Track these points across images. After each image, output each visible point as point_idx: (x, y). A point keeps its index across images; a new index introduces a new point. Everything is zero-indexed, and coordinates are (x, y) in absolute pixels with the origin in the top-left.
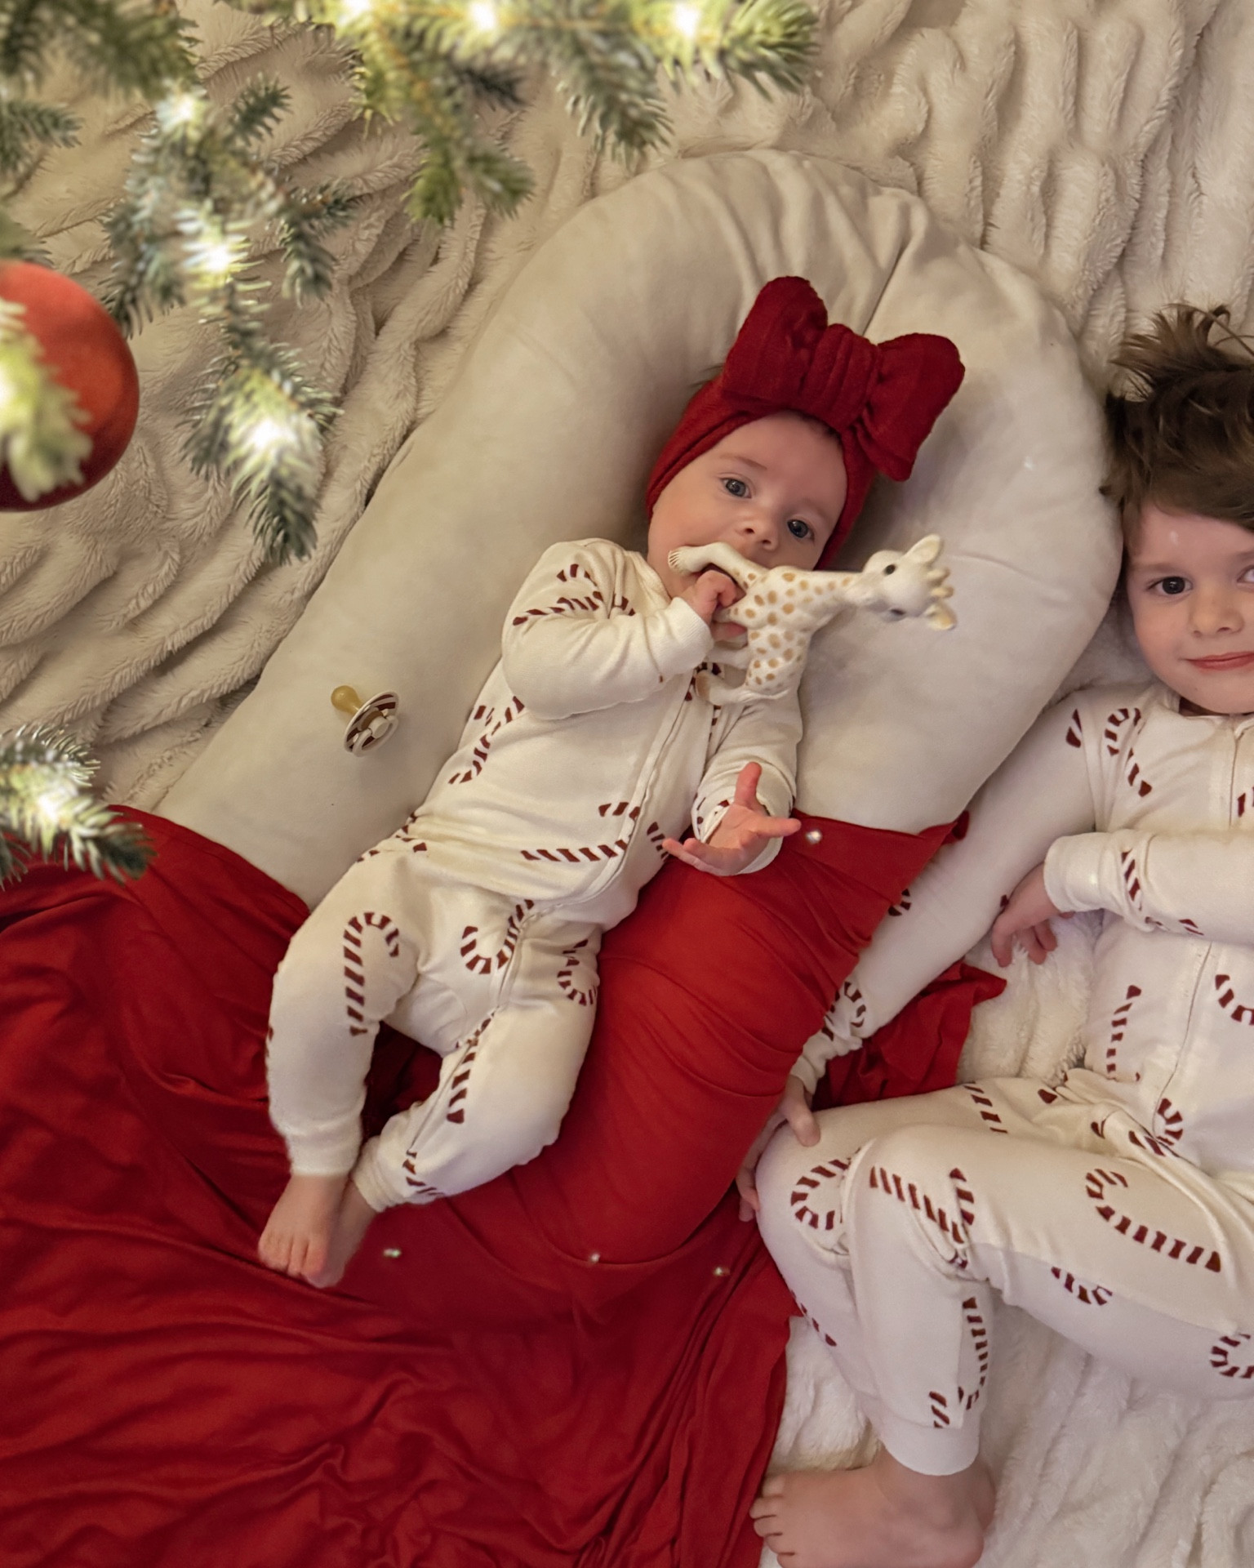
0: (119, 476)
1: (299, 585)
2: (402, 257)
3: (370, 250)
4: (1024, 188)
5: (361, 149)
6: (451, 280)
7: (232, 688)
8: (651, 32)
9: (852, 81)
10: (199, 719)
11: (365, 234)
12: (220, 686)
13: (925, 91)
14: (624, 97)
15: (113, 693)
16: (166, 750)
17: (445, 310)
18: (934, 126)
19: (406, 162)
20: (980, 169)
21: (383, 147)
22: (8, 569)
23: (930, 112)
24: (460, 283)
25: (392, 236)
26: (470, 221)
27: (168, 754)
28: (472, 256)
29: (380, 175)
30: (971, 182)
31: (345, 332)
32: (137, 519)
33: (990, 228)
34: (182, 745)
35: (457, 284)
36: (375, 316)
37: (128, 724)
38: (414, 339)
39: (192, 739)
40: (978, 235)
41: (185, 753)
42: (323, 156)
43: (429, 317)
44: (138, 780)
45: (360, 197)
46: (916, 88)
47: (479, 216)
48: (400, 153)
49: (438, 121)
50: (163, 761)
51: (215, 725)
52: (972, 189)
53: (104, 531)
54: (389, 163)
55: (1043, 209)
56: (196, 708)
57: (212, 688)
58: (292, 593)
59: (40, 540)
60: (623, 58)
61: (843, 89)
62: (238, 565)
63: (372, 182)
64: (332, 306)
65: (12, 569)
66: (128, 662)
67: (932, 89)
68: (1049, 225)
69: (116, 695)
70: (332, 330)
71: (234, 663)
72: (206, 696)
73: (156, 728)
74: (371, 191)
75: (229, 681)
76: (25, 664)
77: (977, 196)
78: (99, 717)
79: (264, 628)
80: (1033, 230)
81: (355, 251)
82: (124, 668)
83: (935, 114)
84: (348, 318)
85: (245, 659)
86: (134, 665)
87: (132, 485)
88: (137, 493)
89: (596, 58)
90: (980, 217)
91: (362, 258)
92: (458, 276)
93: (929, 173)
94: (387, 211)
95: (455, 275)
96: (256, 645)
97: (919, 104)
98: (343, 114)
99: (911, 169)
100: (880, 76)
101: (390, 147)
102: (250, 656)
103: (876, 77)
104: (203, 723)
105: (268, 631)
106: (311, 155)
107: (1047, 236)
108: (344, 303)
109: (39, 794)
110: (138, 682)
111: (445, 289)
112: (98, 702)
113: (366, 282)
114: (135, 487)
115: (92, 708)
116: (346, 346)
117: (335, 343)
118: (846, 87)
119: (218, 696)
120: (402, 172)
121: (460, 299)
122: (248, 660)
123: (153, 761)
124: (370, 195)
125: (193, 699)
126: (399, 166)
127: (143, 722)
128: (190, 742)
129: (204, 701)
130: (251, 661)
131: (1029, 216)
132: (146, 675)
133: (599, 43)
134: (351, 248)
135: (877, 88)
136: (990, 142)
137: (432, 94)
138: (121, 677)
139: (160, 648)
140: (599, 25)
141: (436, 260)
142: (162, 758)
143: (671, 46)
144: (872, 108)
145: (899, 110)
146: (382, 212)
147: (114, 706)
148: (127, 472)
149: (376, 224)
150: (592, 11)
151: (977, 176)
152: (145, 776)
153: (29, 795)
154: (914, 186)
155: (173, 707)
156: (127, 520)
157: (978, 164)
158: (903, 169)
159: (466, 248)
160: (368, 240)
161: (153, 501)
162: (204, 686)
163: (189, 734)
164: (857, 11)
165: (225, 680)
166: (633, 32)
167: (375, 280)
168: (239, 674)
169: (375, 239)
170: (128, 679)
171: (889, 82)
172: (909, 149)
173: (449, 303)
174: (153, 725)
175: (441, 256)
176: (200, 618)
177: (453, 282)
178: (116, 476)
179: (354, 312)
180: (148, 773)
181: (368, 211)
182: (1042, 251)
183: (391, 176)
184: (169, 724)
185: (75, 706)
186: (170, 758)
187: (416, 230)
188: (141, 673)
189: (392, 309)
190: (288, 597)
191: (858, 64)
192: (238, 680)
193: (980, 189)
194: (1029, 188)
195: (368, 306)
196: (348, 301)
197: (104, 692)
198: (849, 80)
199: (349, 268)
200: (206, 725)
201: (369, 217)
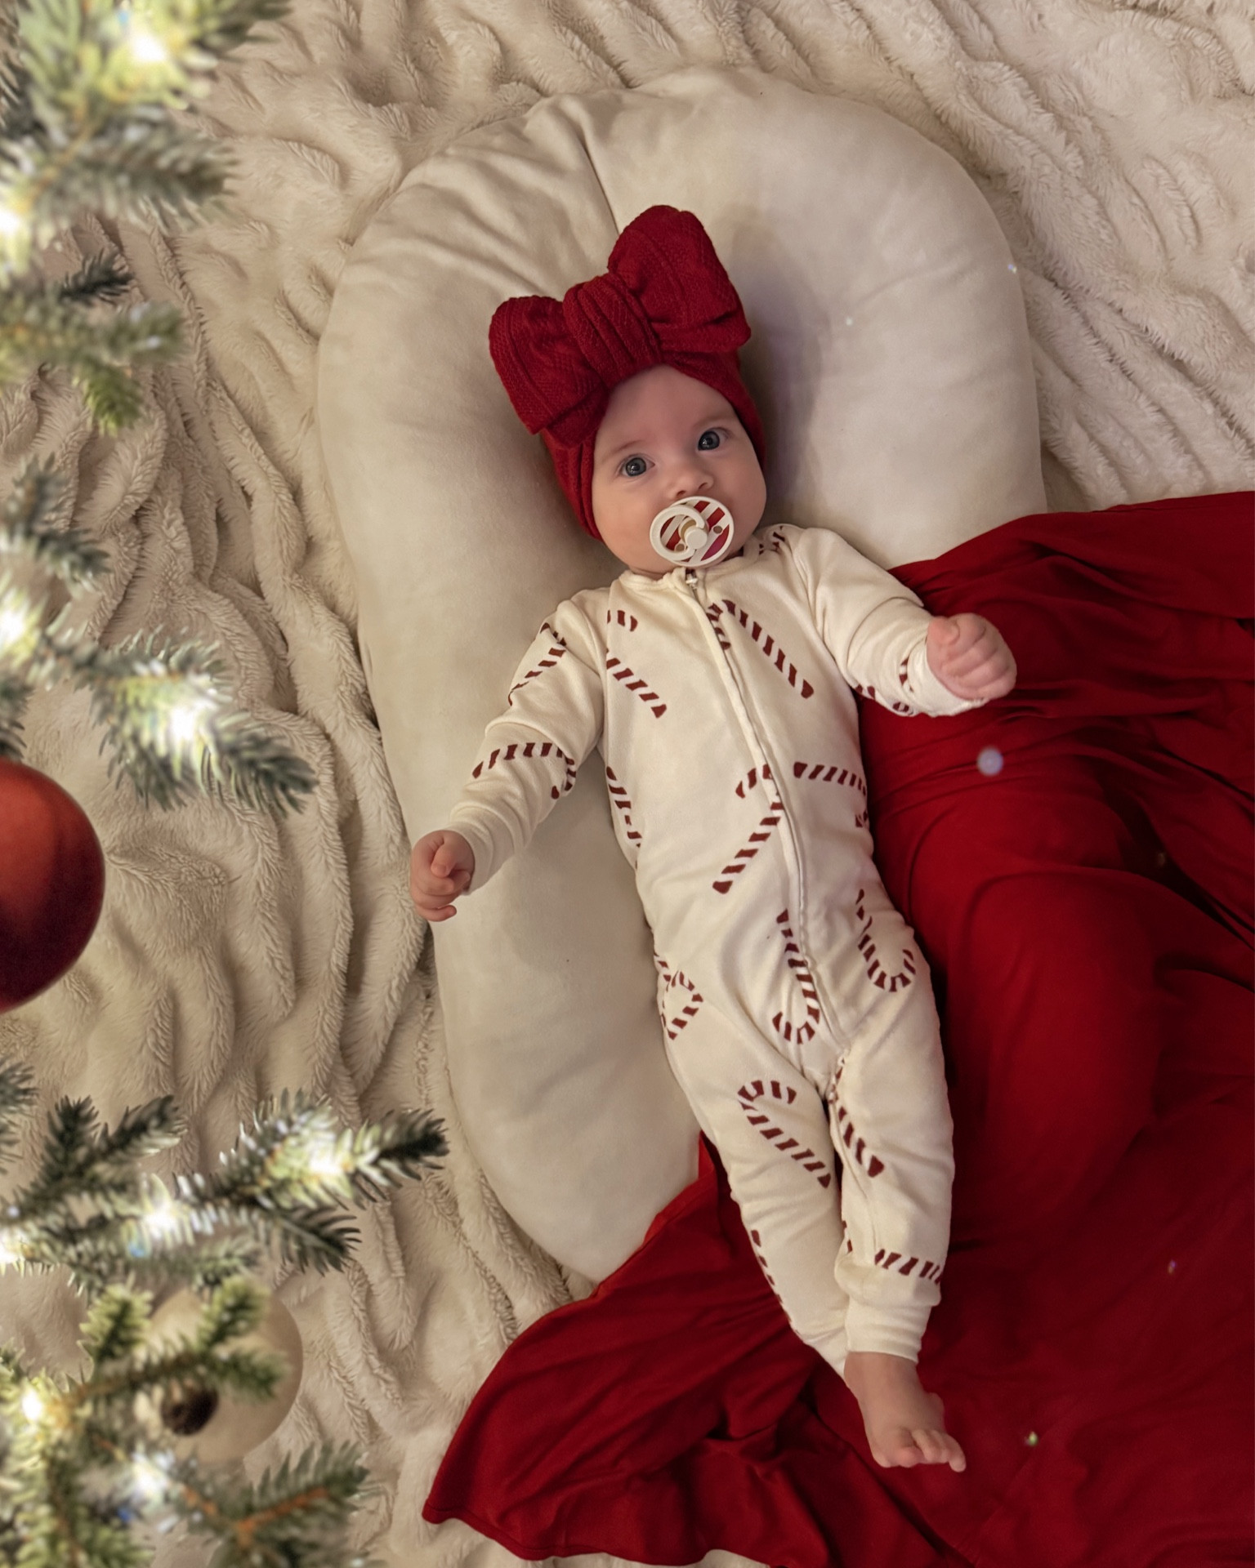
0: (163, 882)
1: (393, 831)
2: (220, 520)
3: (188, 540)
4: (617, 12)
5: (108, 475)
6: (275, 502)
7: (418, 952)
8: (132, 90)
9: (412, 67)
10: (418, 997)
11: (173, 532)
12: (408, 958)
13: (473, 19)
14: (164, 162)
15: (334, 1044)
16: (417, 1042)
17: (292, 527)
18: (507, 37)
19: (150, 450)
20: (569, 31)
21: (122, 457)
22: (159, 1033)
23: (492, 30)
24: (284, 498)
25: (197, 514)
26: (245, 445)
27: (421, 1045)
28: (272, 470)
29: (139, 478)
30: (572, 48)
31: (228, 618)
32: (211, 899)
33: (621, 68)
34: (425, 1028)
35: (281, 500)
36: (247, 585)
37: (370, 1052)
38: (289, 570)
39: (426, 1017)
40: (618, 81)
41: (433, 1031)
42: (84, 506)
43: (285, 544)
44: (419, 1084)
45: (141, 508)
46: (464, 22)
47: (248, 436)
48: (138, 449)
49: (58, 341)
50: (423, 1053)
51: (433, 991)
52: (579, 53)
53: (197, 932)
54: (137, 463)
55: (644, 14)
56: (406, 992)
57: (404, 965)
58: (392, 841)
59: (159, 989)
60: (133, 134)
61: (412, 79)
62: (326, 862)
63: (137, 489)
64: (200, 607)
65: (162, 1030)
66: (321, 1009)
67: (477, 13)
68: (661, 20)
69: (337, 1043)
70: (217, 625)
71: (402, 932)
72: (405, 975)
73: (393, 1034)
74: (146, 497)
75: (411, 948)
76: (247, 1090)
77: (588, 54)
78: (342, 1068)
79: (398, 885)
80: (653, 36)
81: (177, 552)
82: (323, 1018)
83: (498, 27)
84: (221, 605)
85: (407, 922)
86: (328, 1008)
87: (179, 878)
88: (189, 879)
89: (114, 159)
90: (605, 67)
91: (189, 552)
92: (277, 494)
93: (536, 76)
94: (173, 500)
95: (274, 495)
96: (404, 904)
97: (479, 32)
98: (68, 461)
99: (521, 84)
100: (429, 42)
101: (128, 452)
102: (408, 916)
103: (427, 46)
104: (423, 997)
105: (403, 885)
106: (74, 514)
107: (668, 30)
108: (208, 597)
109: (306, 1164)
110: (344, 1017)
111: (276, 511)
112: (330, 1062)
113: (212, 566)
114: (183, 877)
115: (330, 1069)
116: (241, 627)
117: (228, 633)
118: (413, 76)
119: (414, 967)
120: (154, 460)
121: (295, 510)
122: (409, 920)
123: (416, 1059)
124: (149, 501)
125: (398, 988)
126: (148, 458)
127: (380, 1039)
128: (429, 1020)
129: (408, 980)
130: (412, 920)
131: (640, 30)
132: (345, 1005)
133: (103, 144)
134: (172, 551)
135: (438, 53)
136: (556, 5)
137: (36, 329)
138: (328, 1025)
139: (332, 976)
140: (89, 129)
141: (248, 498)
142: (419, 1051)
143: (155, 81)
144: (449, 72)
145: (469, 52)
146: (170, 504)
147: (345, 1049)
148: (167, 873)
149: (173, 516)
150: (75, 127)
151: (573, 39)
152: (421, 1076)
153: (301, 1172)
154: (538, 95)
155: (391, 1007)
156: (205, 907)
157: (564, 29)
158: (513, 92)
159: (261, 468)
160: (179, 533)
161: (208, 875)
162: (398, 968)
163: (421, 1015)
164: (364, 14)
165: (408, 951)
166: (121, 106)
167: (218, 559)
168: (413, 936)
169: (183, 528)
170: (335, 1023)
171: (440, 39)
172: (505, 71)
173: (289, 520)
174: (388, 1034)
175: (250, 492)
176: (337, 927)
177: (278, 501)
178: (161, 884)
179: (221, 597)
180: (421, 1072)
181: (158, 512)
182: (674, 44)
183: (149, 471)
184: (399, 1023)
185: (317, 1080)
186: (426, 1046)
187: (211, 493)
188: (339, 1008)
189: (254, 566)
190: (393, 848)
191: (403, 50)
192: (418, 942)
193: (584, 46)
194: (620, 9)
195: (232, 582)
196: (209, 593)
197: (328, 1050)
198: (409, 69)
199: (185, 568)
200: (428, 996)
201: (163, 517)
